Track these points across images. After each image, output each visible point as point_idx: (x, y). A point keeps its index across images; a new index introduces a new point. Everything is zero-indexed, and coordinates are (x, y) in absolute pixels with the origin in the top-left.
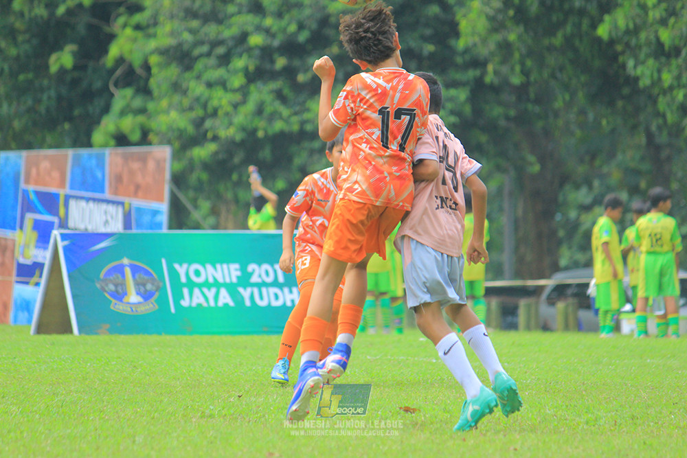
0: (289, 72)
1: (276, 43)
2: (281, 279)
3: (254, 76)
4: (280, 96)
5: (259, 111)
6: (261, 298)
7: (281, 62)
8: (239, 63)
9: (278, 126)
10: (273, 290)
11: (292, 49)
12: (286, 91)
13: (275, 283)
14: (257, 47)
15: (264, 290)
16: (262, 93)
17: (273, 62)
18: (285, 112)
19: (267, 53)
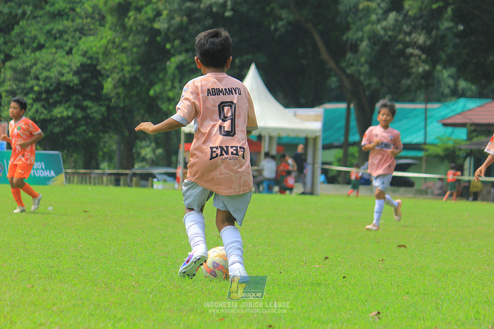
0: (47, 100)
1: (43, 89)
2: (44, 167)
3: (35, 100)
4: (43, 106)
5: (37, 111)
6: (37, 173)
7: (44, 96)
8: (31, 96)
9: (42, 117)
10: (41, 171)
11: (48, 91)
12: (46, 105)
13: (42, 169)
14: (37, 91)
15: (38, 171)
16: (37, 106)
17: (41, 95)
18: (45, 112)
19: (40, 93)
